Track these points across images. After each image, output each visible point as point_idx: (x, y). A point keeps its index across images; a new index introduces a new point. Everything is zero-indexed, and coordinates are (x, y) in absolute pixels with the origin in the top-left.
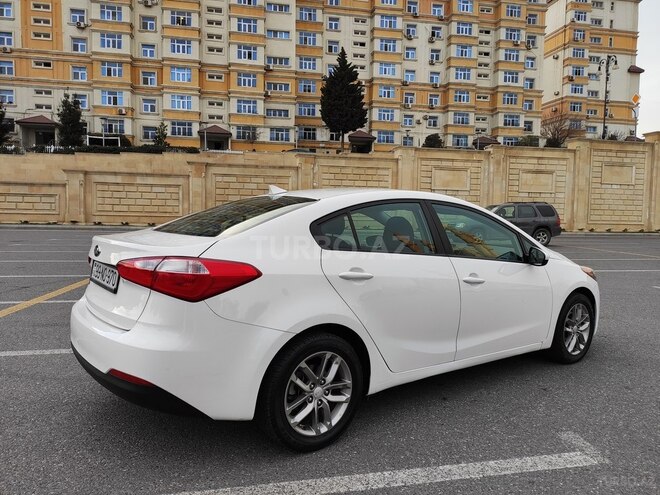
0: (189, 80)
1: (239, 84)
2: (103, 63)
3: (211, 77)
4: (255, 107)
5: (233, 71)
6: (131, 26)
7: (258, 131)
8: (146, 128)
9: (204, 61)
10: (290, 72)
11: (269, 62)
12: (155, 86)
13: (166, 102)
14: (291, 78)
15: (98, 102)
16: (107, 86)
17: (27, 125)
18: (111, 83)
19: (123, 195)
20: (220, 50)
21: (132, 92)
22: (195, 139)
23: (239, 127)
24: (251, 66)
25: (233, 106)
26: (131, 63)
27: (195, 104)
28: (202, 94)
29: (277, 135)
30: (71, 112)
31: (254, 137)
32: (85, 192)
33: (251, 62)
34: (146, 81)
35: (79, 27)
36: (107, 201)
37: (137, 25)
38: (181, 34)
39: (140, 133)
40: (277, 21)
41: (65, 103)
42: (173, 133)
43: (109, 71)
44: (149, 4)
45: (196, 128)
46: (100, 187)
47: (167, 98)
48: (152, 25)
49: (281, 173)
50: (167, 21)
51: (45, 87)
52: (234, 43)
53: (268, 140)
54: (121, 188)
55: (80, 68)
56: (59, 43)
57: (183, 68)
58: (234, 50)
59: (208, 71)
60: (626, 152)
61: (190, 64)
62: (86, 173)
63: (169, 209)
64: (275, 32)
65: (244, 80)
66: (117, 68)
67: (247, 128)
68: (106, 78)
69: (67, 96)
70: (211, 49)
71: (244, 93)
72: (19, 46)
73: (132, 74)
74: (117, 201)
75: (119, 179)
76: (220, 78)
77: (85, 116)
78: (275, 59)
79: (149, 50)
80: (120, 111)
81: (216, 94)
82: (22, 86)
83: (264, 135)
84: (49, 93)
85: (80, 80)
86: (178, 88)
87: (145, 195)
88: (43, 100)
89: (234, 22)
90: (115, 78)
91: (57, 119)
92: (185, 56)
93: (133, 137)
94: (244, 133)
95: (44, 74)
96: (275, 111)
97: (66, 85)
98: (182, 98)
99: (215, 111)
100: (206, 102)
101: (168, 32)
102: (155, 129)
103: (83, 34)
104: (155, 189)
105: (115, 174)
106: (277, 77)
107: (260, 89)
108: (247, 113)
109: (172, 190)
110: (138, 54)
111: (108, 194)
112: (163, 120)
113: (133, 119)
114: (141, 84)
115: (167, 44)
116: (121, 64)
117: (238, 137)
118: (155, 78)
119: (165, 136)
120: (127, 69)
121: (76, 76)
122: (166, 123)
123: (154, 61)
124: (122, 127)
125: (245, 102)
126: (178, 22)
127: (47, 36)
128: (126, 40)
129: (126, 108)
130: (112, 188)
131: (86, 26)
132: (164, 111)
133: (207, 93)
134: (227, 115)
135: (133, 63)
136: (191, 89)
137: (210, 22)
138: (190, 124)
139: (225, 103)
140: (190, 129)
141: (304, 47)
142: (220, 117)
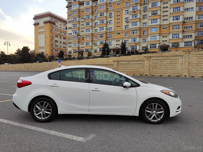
0: (156, 31)
1: (173, 29)
2: (132, 31)
3: (164, 28)
4: (178, 36)
5: (171, 25)
6: (140, 19)
7: (179, 43)
8: (143, 47)
9: (161, 24)
10: (193, 21)
11: (185, 19)
12: (146, 34)
13: (149, 39)
14: (193, 23)
15: (130, 42)
16: (133, 37)
17: (114, 50)
18: (134, 36)
19: (127, 67)
20: (167, 20)
21: (139, 37)
22: (157, 49)
23: (172, 43)
24: (177, 22)
25: (171, 37)
26: (139, 29)
27: (158, 38)
28: (160, 34)
29: (187, 44)
30: (123, 45)
31: (178, 46)
32: (118, 67)
33: (178, 21)
34: (143, 34)
35: (127, 22)
36: (123, 69)
37: (142, 18)
38: (154, 17)
39: (141, 49)
40: (188, 5)
41: (122, 43)
42: (151, 48)
43: (134, 32)
44: (145, 11)
45: (157, 45)
46: (121, 65)
47: (149, 37)
48: (146, 17)
49: (176, 58)
50: (150, 15)
51: (118, 39)
52: (172, 16)
53: (183, 46)
54: (126, 65)
55: (127, 33)
56: (122, 28)
57: (155, 28)
58: (172, 18)
59: (162, 27)
61: (157, 26)
62: (118, 61)
63: (139, 71)
64: (187, 9)
65: (175, 28)
66: (136, 31)
67: (176, 43)
68: (133, 35)
69: (123, 41)
70: (164, 20)
71: (175, 32)
72: (113, 31)
73: (139, 33)
74: (125, 69)
75: (126, 63)
76: (167, 28)
77: (127, 46)
78: (187, 18)
79: (145, 24)
80: (136, 43)
81: (165, 33)
82: (113, 40)
83: (182, 45)
84: (119, 41)
85: (126, 36)
86: (153, 34)
87: (133, 67)
88: (118, 43)
89: (172, 10)
90: (135, 34)
91: (120, 48)
92: (156, 24)
93: (139, 50)
94: (174, 45)
95: (118, 36)
96: (186, 36)
97: (123, 38)
98: (154, 37)
99: (165, 39)
100: (162, 37)
101: (150, 18)
102: (145, 47)
103: (128, 24)
104: (135, 65)
105: (125, 61)
106: (188, 24)
107: (181, 30)
108: (176, 38)
109: (139, 65)
110: (142, 26)
111: (123, 67)
112: (148, 44)
113: (139, 45)
114: (142, 35)
115: (150, 21)
116: (137, 30)
117: (172, 46)
118: (146, 32)
119: (148, 49)
120: (138, 31)
121: (125, 35)
122: (148, 45)
123: (146, 27)
124: (136, 47)
125: (175, 35)
126: (154, 14)
127: (119, 26)
128: (138, 23)
129: (137, 42)
130: (124, 65)
131: (128, 22)
132: (148, 41)
133: (162, 34)
134: (168, 40)
135: (140, 29)
136: (157, 34)
137: (164, 12)
138: (156, 44)
139: (168, 36)
140: (156, 46)
141: (200, 11)
142: (166, 41)
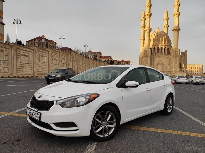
60: (44, 52)
